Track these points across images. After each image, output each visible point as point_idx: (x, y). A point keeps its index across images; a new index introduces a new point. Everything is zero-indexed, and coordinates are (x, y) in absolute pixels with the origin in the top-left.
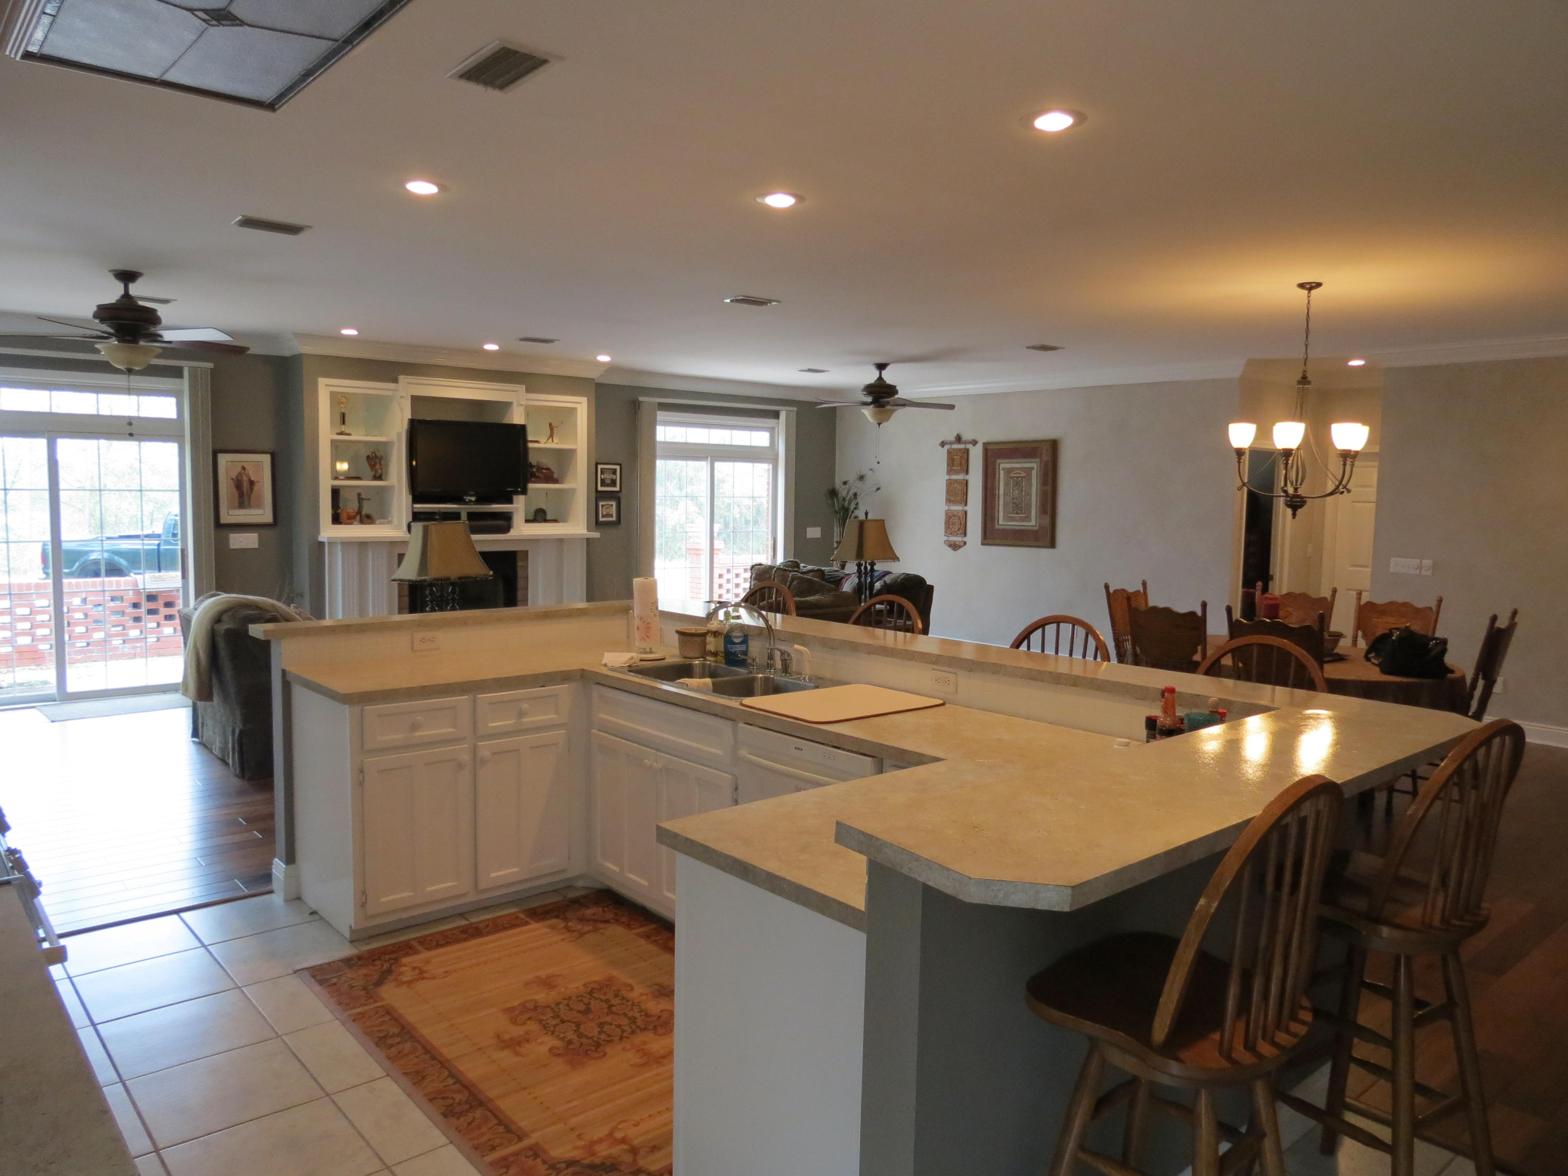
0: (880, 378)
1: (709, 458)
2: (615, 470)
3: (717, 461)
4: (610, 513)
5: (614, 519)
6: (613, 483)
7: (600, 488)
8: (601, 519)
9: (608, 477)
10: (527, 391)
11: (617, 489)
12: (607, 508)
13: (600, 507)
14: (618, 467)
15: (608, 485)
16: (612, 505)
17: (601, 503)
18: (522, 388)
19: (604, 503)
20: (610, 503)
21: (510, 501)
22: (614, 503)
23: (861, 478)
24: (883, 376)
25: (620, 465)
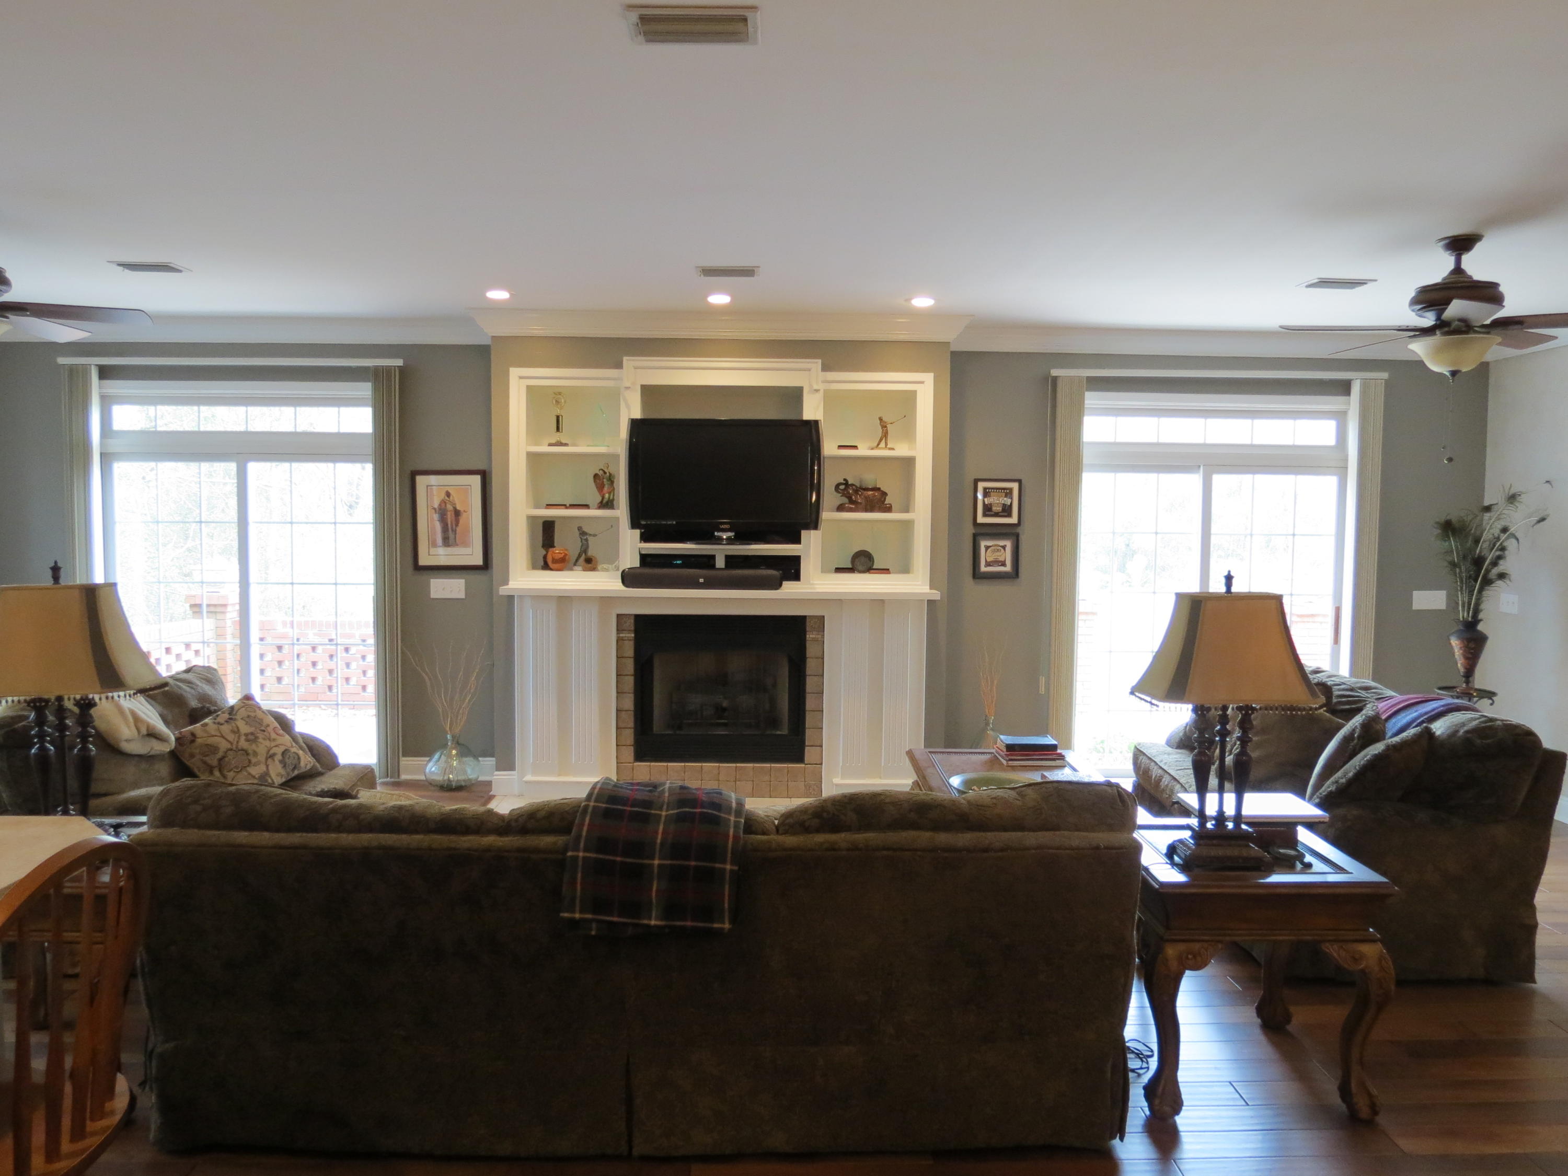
0: (1458, 270)
1: (1202, 467)
2: (1011, 490)
3: (1219, 472)
4: (1002, 559)
5: (1008, 568)
6: (1007, 511)
7: (981, 519)
8: (983, 568)
9: (997, 501)
10: (825, 368)
11: (1014, 520)
12: (994, 551)
13: (983, 549)
14: (1015, 486)
15: (997, 515)
16: (1004, 547)
17: (983, 544)
18: (816, 364)
19: (989, 543)
20: (1002, 543)
21: (797, 540)
22: (1008, 544)
23: (1512, 498)
24: (1464, 266)
25: (1020, 481)
